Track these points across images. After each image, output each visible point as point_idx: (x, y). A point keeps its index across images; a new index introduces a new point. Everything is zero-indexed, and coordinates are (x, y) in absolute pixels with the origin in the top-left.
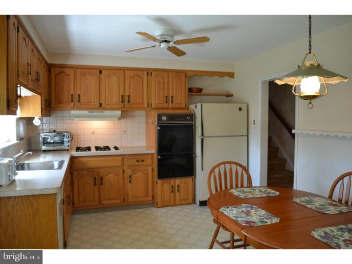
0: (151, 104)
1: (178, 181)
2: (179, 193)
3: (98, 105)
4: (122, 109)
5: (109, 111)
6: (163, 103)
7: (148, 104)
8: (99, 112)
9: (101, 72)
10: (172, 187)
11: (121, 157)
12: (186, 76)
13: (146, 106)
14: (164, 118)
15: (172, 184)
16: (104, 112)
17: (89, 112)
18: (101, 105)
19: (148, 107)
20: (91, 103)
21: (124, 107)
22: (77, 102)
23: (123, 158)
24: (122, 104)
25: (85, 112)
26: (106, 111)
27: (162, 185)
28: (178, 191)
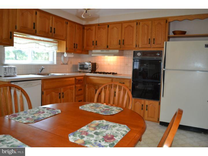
0: (139, 45)
1: (147, 102)
2: (147, 111)
3: (106, 47)
4: (119, 49)
5: (112, 50)
6: (147, 44)
7: (136, 45)
8: (106, 51)
9: (108, 26)
10: (142, 105)
11: (111, 79)
12: (166, 22)
13: (135, 46)
14: (139, 54)
15: (143, 103)
16: (109, 51)
17: (101, 51)
18: (107, 46)
19: (136, 47)
20: (102, 45)
21: (121, 48)
22: (96, 45)
23: (112, 80)
24: (119, 45)
25: (99, 51)
26: (110, 51)
27: (135, 102)
28: (147, 110)
